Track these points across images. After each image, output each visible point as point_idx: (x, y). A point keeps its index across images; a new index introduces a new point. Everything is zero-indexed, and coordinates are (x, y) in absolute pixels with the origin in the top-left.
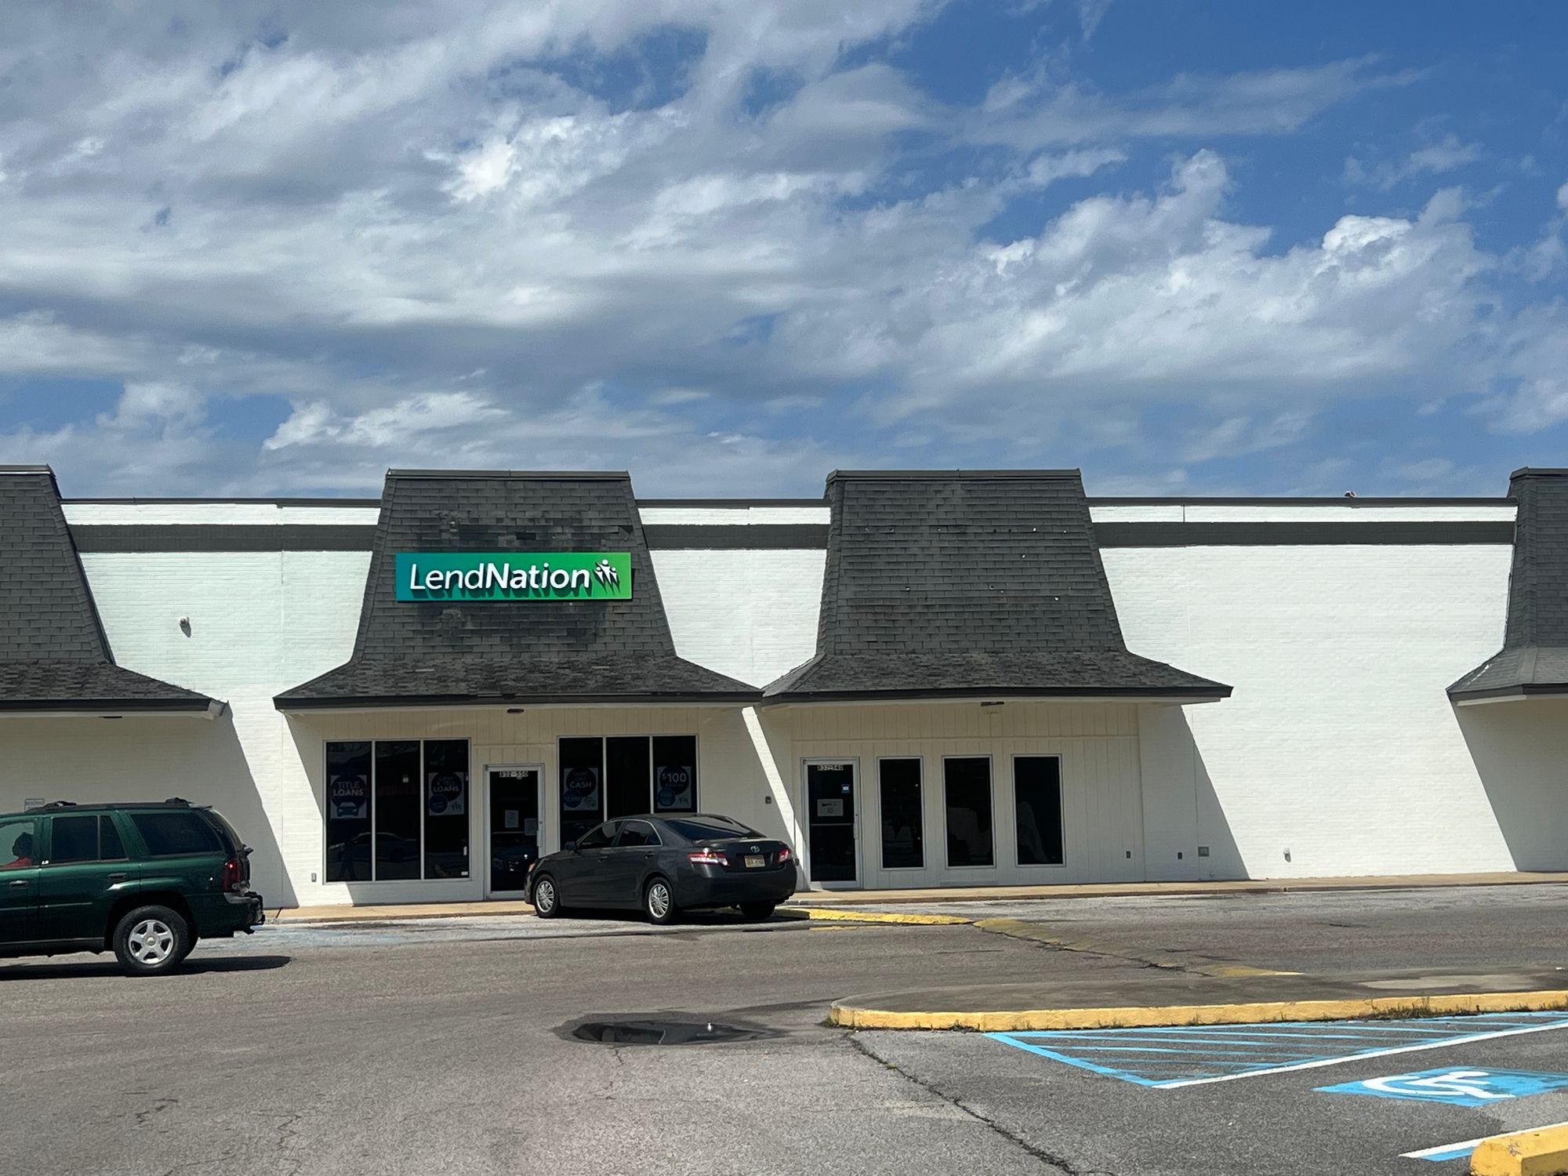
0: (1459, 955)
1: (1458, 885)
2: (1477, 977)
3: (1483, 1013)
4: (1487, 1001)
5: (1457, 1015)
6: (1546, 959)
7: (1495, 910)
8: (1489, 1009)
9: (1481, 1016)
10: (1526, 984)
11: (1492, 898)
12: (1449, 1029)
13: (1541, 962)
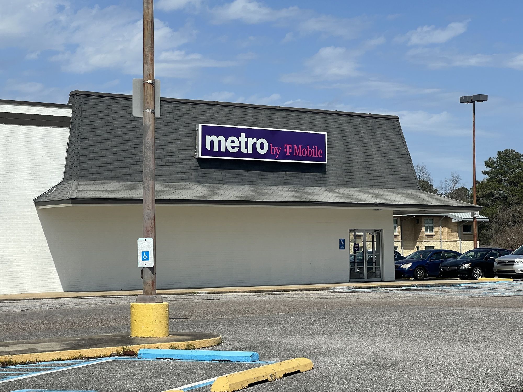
0: (30, 334)
1: (34, 299)
2: (37, 344)
3: (39, 362)
4: (41, 356)
5: (26, 364)
6: (73, 334)
7: (51, 311)
8: (42, 360)
9: (38, 364)
10: (61, 347)
11: (50, 305)
12: (21, 371)
13: (70, 336)
